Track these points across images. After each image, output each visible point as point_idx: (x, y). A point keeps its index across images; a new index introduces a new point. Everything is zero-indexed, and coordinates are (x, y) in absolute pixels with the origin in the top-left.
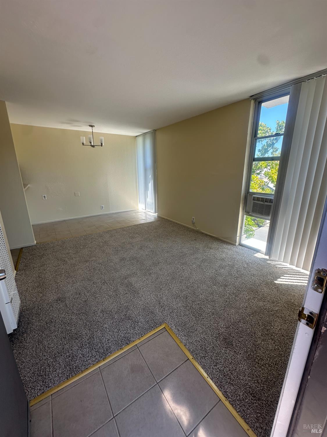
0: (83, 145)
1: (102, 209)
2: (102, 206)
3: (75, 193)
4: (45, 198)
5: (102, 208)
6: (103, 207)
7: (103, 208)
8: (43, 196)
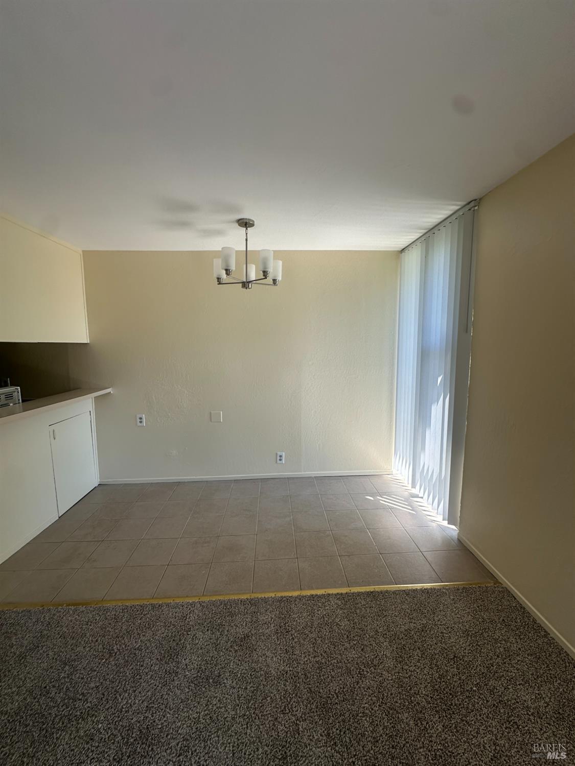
0: (220, 284)
1: (279, 462)
2: (279, 453)
3: (211, 413)
4: (141, 422)
5: (278, 458)
6: (281, 456)
7: (280, 460)
8: (139, 416)
